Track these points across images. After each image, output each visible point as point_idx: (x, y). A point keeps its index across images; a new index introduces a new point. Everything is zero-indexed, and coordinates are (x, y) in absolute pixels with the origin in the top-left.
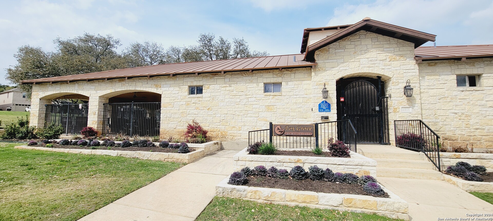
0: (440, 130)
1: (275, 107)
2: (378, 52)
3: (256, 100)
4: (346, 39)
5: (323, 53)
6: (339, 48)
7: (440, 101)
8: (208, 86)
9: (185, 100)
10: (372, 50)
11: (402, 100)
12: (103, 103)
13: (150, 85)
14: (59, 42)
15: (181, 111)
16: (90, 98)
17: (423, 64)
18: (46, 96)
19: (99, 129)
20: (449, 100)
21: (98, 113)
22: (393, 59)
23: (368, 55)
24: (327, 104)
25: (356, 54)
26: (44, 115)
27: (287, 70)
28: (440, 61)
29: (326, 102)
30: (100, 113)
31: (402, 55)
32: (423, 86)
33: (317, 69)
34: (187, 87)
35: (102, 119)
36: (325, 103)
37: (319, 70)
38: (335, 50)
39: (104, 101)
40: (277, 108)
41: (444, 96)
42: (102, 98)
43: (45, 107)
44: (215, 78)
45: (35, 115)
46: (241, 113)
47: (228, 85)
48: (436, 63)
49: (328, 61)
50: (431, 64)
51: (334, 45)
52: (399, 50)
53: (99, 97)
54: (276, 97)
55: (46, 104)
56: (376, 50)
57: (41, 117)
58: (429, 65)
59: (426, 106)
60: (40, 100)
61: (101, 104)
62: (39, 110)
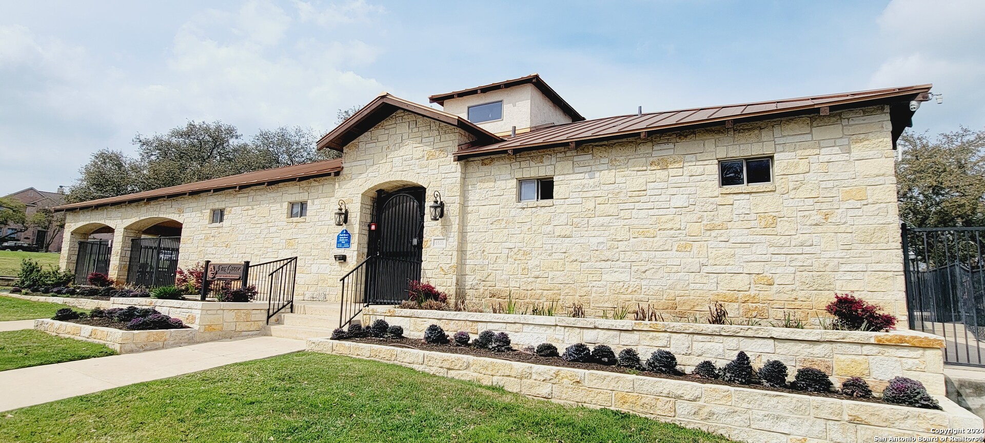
0: (487, 280)
1: (297, 240)
2: (415, 145)
3: (278, 231)
4: (379, 125)
5: (351, 150)
6: (371, 141)
7: (494, 227)
8: (230, 208)
9: (204, 232)
10: (407, 143)
11: (435, 227)
12: (131, 238)
13: (172, 210)
14: (140, 141)
15: (199, 249)
16: (115, 231)
17: (475, 162)
18: (77, 229)
19: (121, 277)
20: (503, 224)
21: (121, 253)
22: (431, 157)
23: (402, 152)
24: (347, 235)
25: (390, 150)
26: (75, 258)
27: (314, 180)
28: (498, 156)
29: (347, 232)
30: (124, 253)
31: (442, 149)
32: (473, 200)
33: (342, 178)
34: (209, 211)
35: (128, 263)
36: (345, 233)
37: (344, 178)
38: (366, 144)
39: (132, 235)
40: (299, 243)
41: (497, 219)
42: (129, 231)
43: (77, 246)
44: (239, 196)
45: (64, 257)
46: (261, 252)
47: (250, 207)
48: (492, 160)
49: (355, 164)
50: (486, 161)
51: (365, 136)
52: (440, 140)
53: (125, 228)
54: (299, 225)
55: (80, 240)
56: (412, 142)
57: (71, 259)
58: (484, 164)
59: (472, 237)
60: (72, 234)
61: (127, 239)
62: (69, 250)
